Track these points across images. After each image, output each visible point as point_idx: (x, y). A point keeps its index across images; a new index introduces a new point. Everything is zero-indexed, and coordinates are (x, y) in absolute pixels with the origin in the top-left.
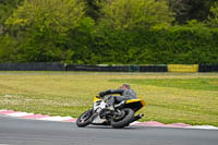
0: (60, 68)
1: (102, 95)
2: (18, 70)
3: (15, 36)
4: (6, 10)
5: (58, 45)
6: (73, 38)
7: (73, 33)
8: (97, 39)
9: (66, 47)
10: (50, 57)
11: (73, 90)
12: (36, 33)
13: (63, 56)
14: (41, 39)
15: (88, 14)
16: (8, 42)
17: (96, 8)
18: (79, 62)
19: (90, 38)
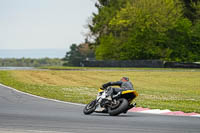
0: (160, 66)
1: (105, 87)
2: (120, 66)
3: (118, 36)
4: (110, 12)
5: (158, 44)
6: (172, 38)
7: (172, 33)
8: (194, 39)
9: (165, 46)
10: (151, 55)
11: (171, 85)
12: (137, 33)
13: (162, 54)
14: (142, 38)
15: (186, 15)
16: (112, 41)
17: (194, 10)
18: (177, 60)
19: (187, 37)
